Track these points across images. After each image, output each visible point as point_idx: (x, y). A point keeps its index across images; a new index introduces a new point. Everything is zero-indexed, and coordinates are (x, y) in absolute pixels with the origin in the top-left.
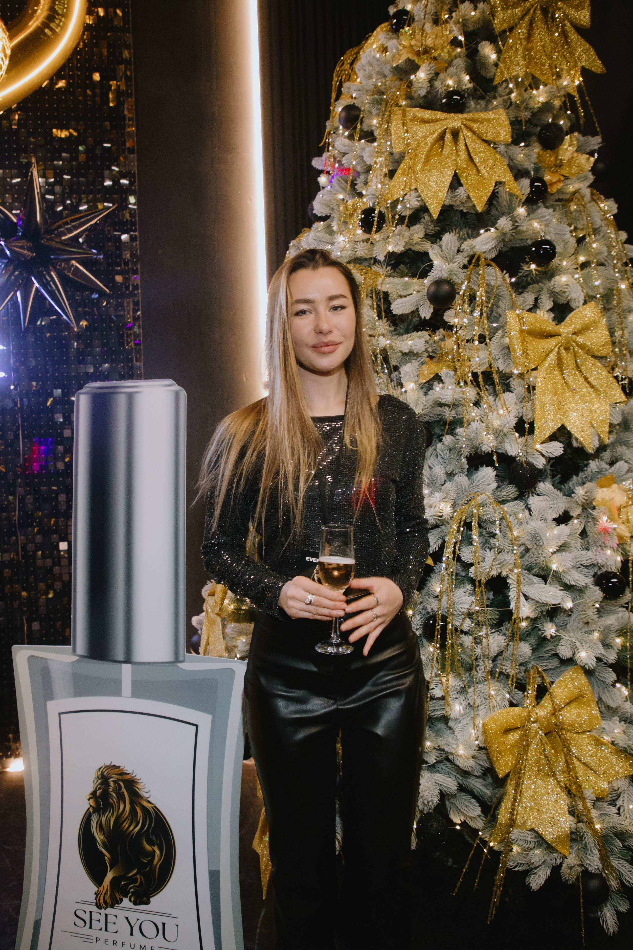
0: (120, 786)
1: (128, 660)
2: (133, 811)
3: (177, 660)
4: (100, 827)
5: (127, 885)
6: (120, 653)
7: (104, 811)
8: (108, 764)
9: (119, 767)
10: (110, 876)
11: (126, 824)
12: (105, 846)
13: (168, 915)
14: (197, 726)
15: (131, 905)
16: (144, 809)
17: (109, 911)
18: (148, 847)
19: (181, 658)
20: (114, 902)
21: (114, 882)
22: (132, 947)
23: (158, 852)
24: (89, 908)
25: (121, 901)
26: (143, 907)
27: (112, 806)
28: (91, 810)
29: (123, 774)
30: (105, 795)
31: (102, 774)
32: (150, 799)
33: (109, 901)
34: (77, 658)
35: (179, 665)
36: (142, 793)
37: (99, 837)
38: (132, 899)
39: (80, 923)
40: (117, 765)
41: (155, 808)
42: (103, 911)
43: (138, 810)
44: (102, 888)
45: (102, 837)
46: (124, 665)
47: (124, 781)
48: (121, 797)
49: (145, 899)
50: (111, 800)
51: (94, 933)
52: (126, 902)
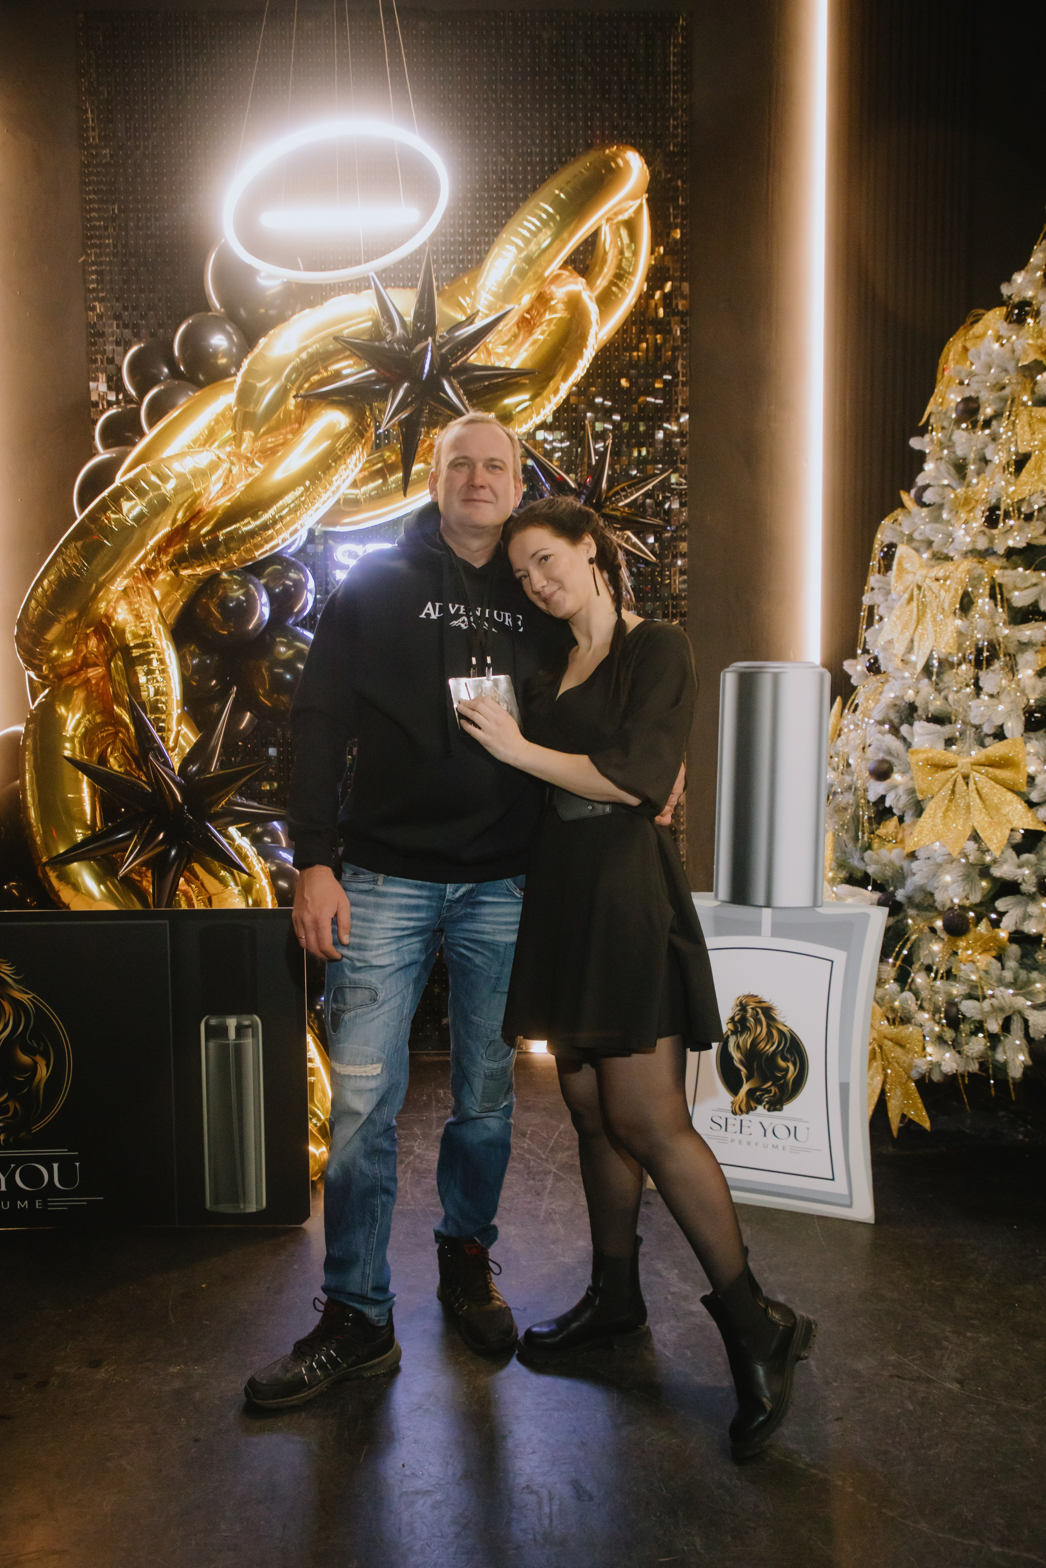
0: (757, 1013)
1: (768, 905)
2: (770, 1034)
3: (815, 904)
4: (738, 1047)
5: (761, 1095)
6: (761, 899)
7: (742, 1033)
8: (746, 993)
9: (757, 996)
10: (746, 1087)
11: (762, 1045)
12: (741, 1062)
13: (800, 1120)
14: (832, 962)
15: (766, 1112)
16: (781, 1033)
17: (744, 1116)
18: (782, 1064)
19: (819, 903)
20: (750, 1109)
21: (750, 1093)
22: (765, 1146)
23: (791, 1068)
24: (724, 1115)
25: (756, 1108)
26: (776, 1113)
27: (749, 1029)
28: (729, 1033)
29: (760, 1002)
30: (743, 1020)
31: (741, 1003)
32: (786, 1024)
33: (744, 1108)
34: (719, 903)
35: (817, 909)
36: (777, 1018)
37: (736, 1056)
38: (767, 1106)
39: (717, 1127)
40: (755, 994)
41: (791, 1031)
42: (738, 1117)
43: (775, 1032)
44: (737, 1098)
45: (739, 1055)
46: (764, 910)
47: (762, 1008)
48: (758, 1021)
49: (778, 1107)
50: (748, 1024)
51: (729, 1135)
52: (760, 1109)
